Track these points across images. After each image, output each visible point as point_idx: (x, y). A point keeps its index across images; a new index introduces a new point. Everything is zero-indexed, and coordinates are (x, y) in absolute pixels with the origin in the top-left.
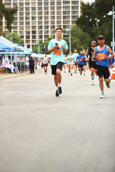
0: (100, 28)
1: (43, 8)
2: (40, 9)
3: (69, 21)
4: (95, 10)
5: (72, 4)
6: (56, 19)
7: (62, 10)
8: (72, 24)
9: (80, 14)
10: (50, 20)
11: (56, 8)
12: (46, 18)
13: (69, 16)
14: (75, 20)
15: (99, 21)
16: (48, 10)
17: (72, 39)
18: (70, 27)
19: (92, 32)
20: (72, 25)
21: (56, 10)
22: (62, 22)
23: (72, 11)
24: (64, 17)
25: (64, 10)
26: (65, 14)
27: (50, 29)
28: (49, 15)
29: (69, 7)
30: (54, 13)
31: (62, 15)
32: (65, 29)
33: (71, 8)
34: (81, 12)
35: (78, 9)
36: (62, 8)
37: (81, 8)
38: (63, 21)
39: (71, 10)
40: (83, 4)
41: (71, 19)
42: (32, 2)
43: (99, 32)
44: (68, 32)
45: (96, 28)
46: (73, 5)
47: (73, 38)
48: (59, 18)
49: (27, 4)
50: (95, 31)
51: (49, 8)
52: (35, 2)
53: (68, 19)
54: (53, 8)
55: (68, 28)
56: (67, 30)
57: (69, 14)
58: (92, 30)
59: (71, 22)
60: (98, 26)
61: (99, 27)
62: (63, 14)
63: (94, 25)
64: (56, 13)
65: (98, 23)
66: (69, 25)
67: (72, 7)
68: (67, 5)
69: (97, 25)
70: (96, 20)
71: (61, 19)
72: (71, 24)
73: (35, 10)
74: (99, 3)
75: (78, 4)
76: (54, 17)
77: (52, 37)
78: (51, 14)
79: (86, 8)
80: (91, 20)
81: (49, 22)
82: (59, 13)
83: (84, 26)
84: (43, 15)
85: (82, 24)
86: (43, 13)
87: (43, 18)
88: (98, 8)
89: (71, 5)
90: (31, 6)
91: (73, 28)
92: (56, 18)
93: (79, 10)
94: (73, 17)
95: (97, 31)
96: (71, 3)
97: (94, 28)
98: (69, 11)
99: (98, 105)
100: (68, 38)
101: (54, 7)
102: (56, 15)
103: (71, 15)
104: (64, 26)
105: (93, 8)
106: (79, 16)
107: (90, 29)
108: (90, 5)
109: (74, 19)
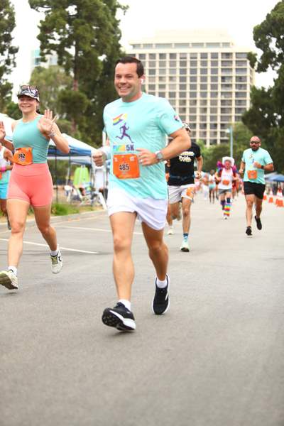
0: (282, 129)
1: (188, 95)
2: (183, 95)
3: (231, 117)
4: (273, 99)
5: (236, 88)
6: (208, 114)
7: (220, 98)
8: (236, 120)
9: (248, 106)
10: (198, 113)
11: (209, 95)
12: (193, 110)
13: (231, 109)
14: (240, 115)
15: (280, 117)
16: (196, 97)
17: (234, 147)
18: (231, 127)
19: (269, 135)
20: (235, 124)
21: (209, 98)
22: (219, 119)
23: (236, 101)
24: (222, 109)
25: (223, 98)
26: (224, 105)
27: (198, 129)
28: (198, 106)
29: (231, 93)
30: (205, 102)
31: (219, 106)
32: (224, 129)
33: (234, 95)
34: (251, 101)
35: (246, 97)
36: (219, 94)
37: (251, 95)
38: (221, 117)
39: (234, 98)
40: (253, 89)
41: (233, 114)
42: (170, 85)
43: (280, 135)
44: (228, 135)
45: (275, 129)
46: (238, 91)
47: (236, 144)
48: (214, 110)
49: (162, 86)
50: (274, 134)
51: (198, 95)
52: (175, 85)
53: (228, 113)
54: (204, 95)
55: (229, 128)
56: (227, 131)
57: (231, 105)
58: (269, 133)
59: (233, 118)
60: (278, 127)
61: (281, 127)
62: (222, 105)
63: (272, 124)
64: (209, 103)
65: (279, 121)
66: (230, 122)
67: (237, 93)
68: (228, 90)
69: (277, 123)
70: (276, 116)
71: (216, 112)
72: (233, 121)
73: (175, 97)
74: (281, 88)
75: (246, 89)
76: (205, 110)
77: (202, 142)
78: (201, 104)
79: (258, 96)
80: (266, 116)
81: (198, 118)
82: (214, 103)
83: (255, 125)
84: (188, 106)
85: (252, 122)
86: (188, 103)
87: (188, 111)
88: (279, 96)
89: (234, 90)
90: (167, 90)
91: (237, 128)
92: (209, 110)
93: (248, 98)
94: (238, 110)
95: (276, 134)
96: (234, 86)
97: (271, 129)
98: (231, 101)
99: (275, 259)
100: (227, 145)
101: (206, 93)
102: (209, 106)
103: (234, 106)
104: (223, 126)
105: (271, 95)
106: (248, 110)
107: (264, 130)
108: (266, 90)
109: (239, 113)
